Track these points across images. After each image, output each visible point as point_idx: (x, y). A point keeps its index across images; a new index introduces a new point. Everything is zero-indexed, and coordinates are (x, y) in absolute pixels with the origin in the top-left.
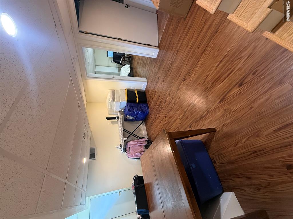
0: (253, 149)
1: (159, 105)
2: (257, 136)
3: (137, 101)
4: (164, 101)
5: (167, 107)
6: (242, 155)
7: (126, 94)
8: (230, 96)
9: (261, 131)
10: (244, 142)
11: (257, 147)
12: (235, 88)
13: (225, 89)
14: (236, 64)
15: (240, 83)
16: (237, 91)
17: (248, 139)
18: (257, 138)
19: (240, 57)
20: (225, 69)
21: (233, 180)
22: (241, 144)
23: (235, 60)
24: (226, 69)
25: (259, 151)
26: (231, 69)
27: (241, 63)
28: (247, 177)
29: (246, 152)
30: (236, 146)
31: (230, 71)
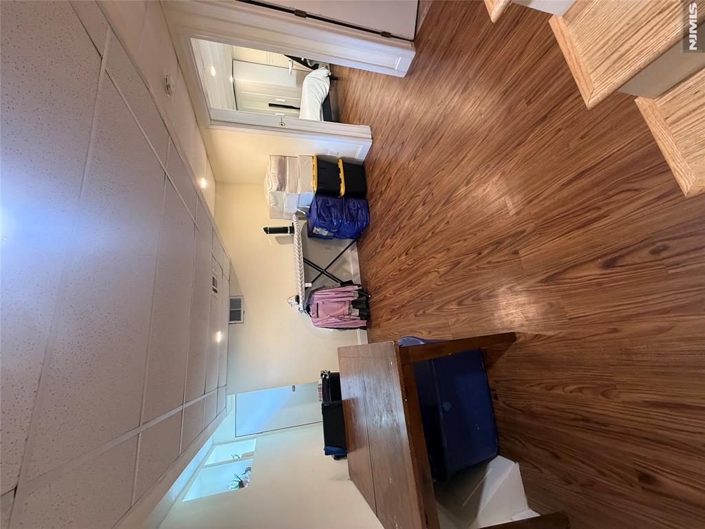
0: (585, 414)
1: (396, 217)
2: (603, 394)
3: (343, 191)
4: (407, 213)
5: (413, 230)
6: (557, 413)
7: (315, 172)
8: (572, 279)
9: (616, 389)
10: (571, 392)
11: (596, 413)
12: (592, 265)
13: (567, 256)
14: (618, 201)
15: (609, 257)
16: (595, 275)
17: (580, 390)
18: (601, 397)
19: (636, 186)
20: (583, 203)
21: (523, 445)
22: (562, 393)
23: (620, 189)
24: (586, 204)
25: (597, 423)
26: (599, 208)
27: (633, 206)
28: (552, 453)
29: (567, 410)
30: (550, 389)
31: (595, 215)
